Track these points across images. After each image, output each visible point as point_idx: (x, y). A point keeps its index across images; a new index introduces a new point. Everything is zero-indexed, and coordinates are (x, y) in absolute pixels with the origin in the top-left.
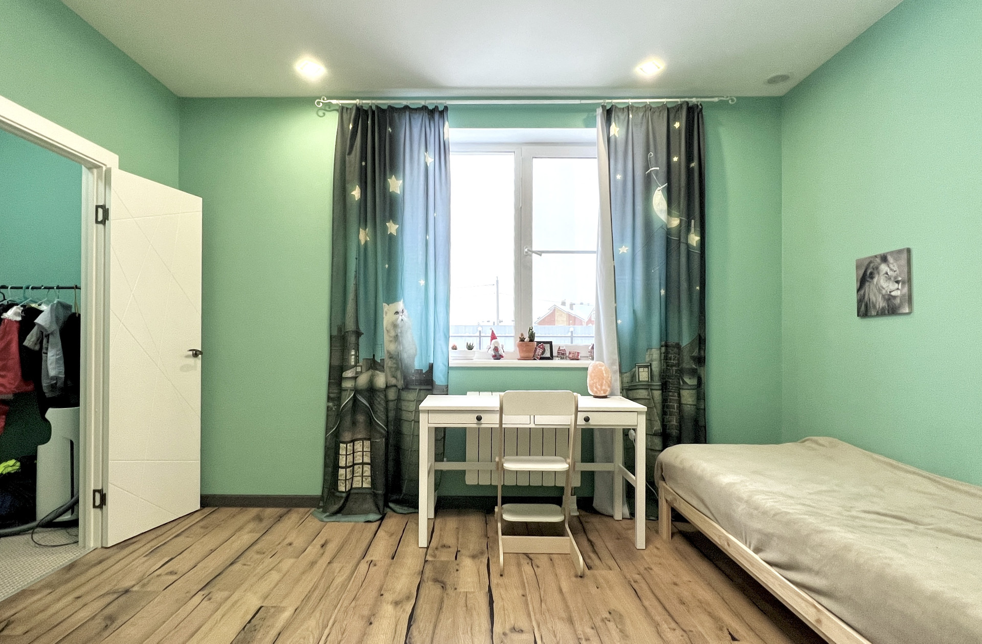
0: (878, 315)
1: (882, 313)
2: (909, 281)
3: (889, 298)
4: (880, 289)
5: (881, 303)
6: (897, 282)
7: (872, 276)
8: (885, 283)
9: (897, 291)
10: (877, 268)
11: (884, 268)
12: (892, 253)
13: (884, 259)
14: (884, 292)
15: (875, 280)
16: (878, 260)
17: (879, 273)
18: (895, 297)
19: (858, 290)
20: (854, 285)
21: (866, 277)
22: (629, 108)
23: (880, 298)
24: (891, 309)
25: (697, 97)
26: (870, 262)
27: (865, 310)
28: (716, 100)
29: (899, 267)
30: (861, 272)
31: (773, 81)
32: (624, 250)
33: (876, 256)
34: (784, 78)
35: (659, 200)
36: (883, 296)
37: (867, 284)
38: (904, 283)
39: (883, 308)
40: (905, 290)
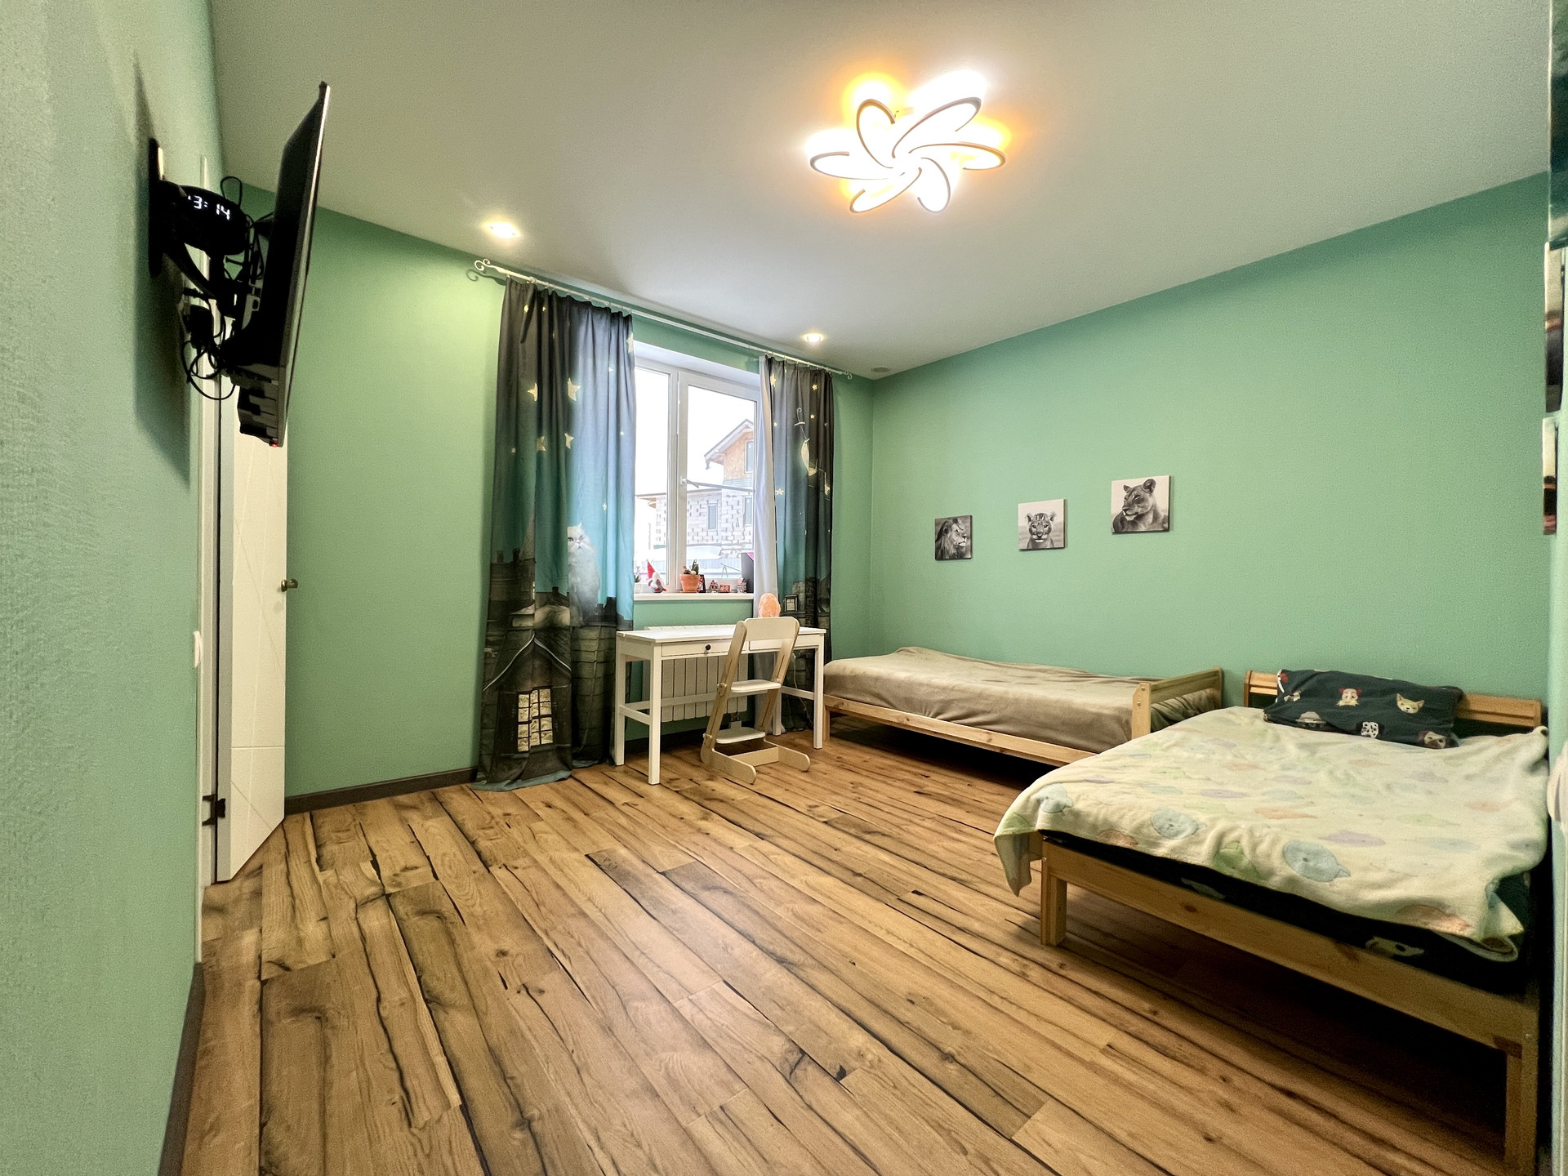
0: (950, 559)
1: (953, 558)
2: (970, 537)
3: (958, 548)
4: (952, 541)
5: (953, 551)
6: (964, 537)
7: (946, 532)
8: (955, 538)
9: (964, 543)
10: (950, 526)
11: (955, 527)
13: (955, 521)
14: (955, 543)
15: (949, 535)
16: (951, 521)
17: (951, 530)
18: (962, 547)
19: (936, 541)
20: (933, 537)
21: (942, 531)
22: (783, 363)
23: (952, 547)
24: (960, 555)
25: (829, 367)
26: (945, 523)
27: (941, 555)
28: (841, 373)
29: (966, 527)
30: (939, 528)
31: (876, 370)
32: (780, 492)
33: (950, 518)
34: (884, 370)
35: (805, 451)
36: (954, 546)
37: (943, 537)
38: (968, 538)
39: (954, 554)
40: (969, 543)
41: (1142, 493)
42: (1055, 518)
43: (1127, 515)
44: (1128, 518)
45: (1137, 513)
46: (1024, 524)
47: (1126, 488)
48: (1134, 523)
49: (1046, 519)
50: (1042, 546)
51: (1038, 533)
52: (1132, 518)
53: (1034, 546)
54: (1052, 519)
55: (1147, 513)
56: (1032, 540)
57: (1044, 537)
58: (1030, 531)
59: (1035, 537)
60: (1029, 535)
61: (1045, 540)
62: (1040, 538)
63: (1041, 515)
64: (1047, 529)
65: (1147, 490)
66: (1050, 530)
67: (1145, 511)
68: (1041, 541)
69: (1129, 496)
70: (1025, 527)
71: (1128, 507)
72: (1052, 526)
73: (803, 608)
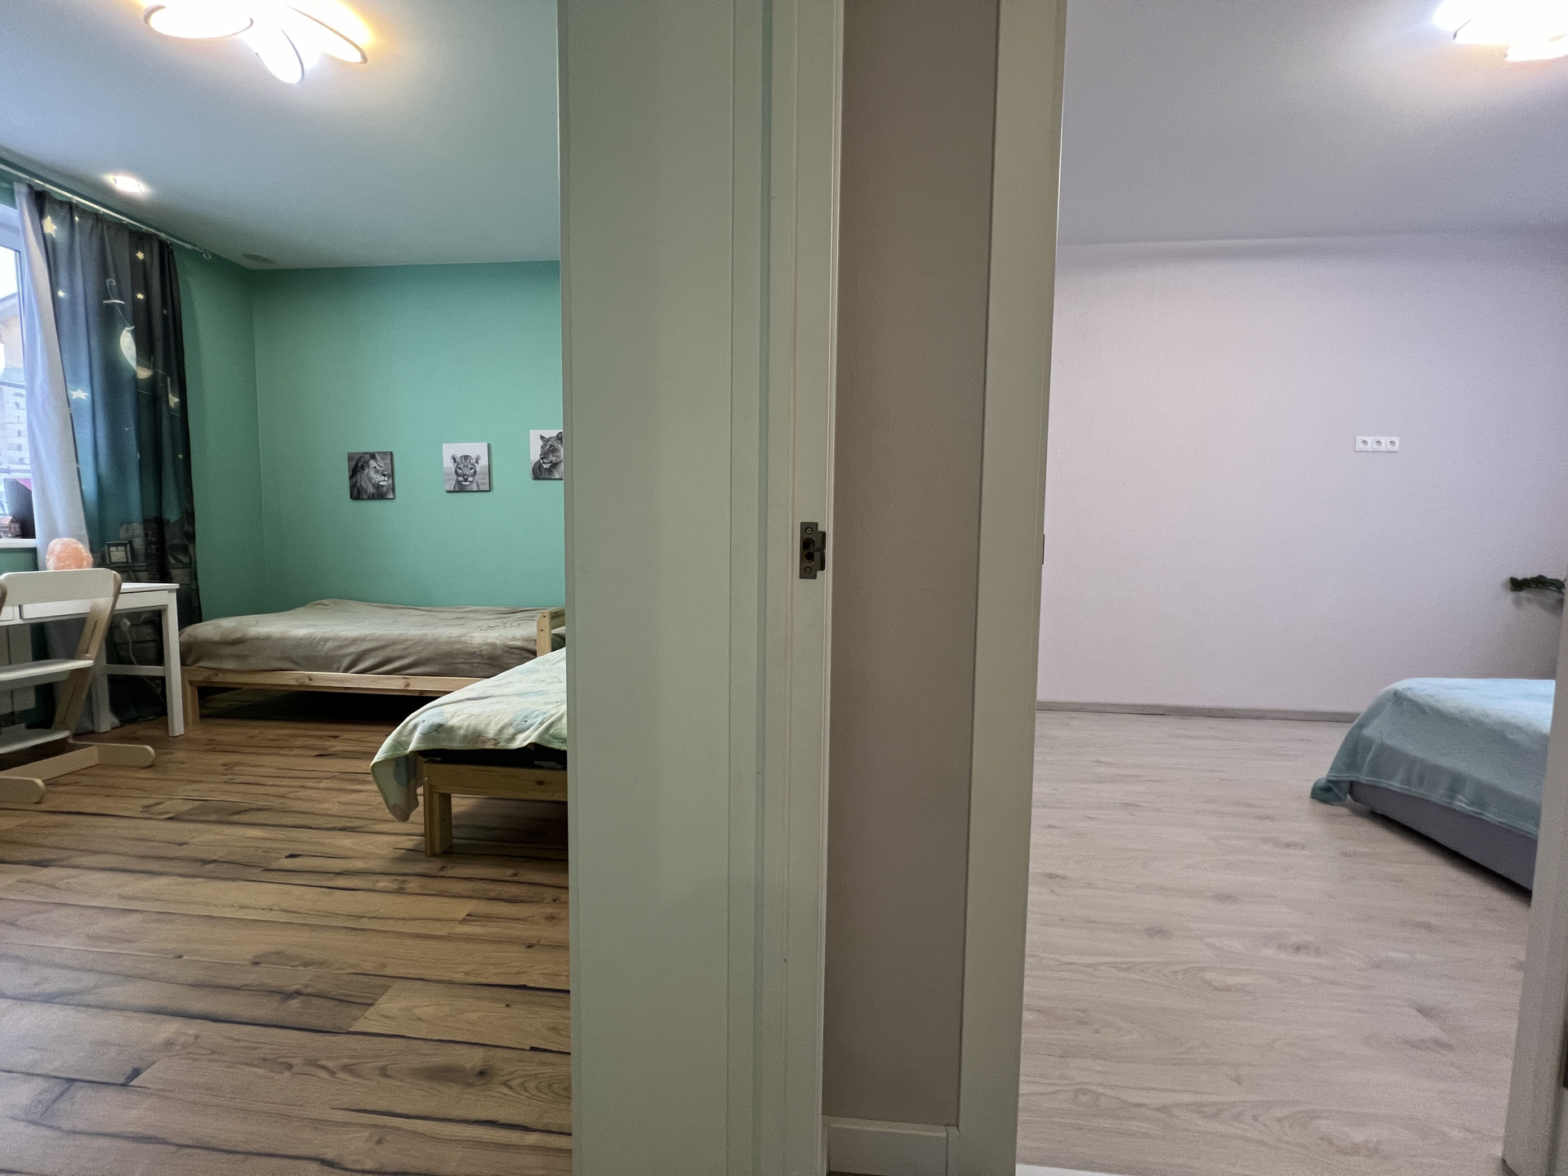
0: (369, 499)
1: (372, 497)
2: (392, 475)
3: (378, 486)
4: (370, 479)
5: (371, 490)
6: (384, 475)
7: (363, 468)
8: (374, 475)
9: (384, 482)
10: (367, 462)
11: (373, 463)
12: (379, 453)
13: (373, 456)
14: (373, 481)
15: (366, 472)
16: (368, 456)
17: (368, 466)
18: (382, 486)
19: (351, 478)
20: (347, 475)
21: (358, 466)
22: (71, 207)
23: (370, 486)
24: (380, 494)
25: (166, 233)
26: (361, 457)
27: (357, 493)
28: (189, 246)
29: (385, 464)
30: (353, 463)
31: (249, 256)
32: (81, 394)
33: (366, 453)
34: (265, 260)
35: (127, 343)
36: (373, 484)
37: (359, 473)
38: (388, 478)
39: (373, 494)
40: (390, 481)
41: (555, 444)
42: (480, 461)
43: (544, 463)
44: (544, 466)
45: (551, 462)
46: (449, 464)
47: (542, 437)
48: (550, 471)
49: (471, 461)
50: (469, 489)
51: (463, 475)
52: (548, 466)
53: (460, 488)
54: (477, 462)
55: (561, 461)
56: (459, 482)
57: (470, 479)
58: (456, 472)
59: (461, 479)
60: (456, 477)
61: (471, 482)
62: (466, 480)
63: (466, 457)
64: (472, 471)
65: (559, 442)
66: (475, 472)
67: (559, 460)
68: (468, 483)
69: (546, 444)
70: (450, 468)
71: (544, 456)
72: (478, 469)
73: (141, 558)
